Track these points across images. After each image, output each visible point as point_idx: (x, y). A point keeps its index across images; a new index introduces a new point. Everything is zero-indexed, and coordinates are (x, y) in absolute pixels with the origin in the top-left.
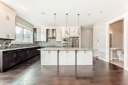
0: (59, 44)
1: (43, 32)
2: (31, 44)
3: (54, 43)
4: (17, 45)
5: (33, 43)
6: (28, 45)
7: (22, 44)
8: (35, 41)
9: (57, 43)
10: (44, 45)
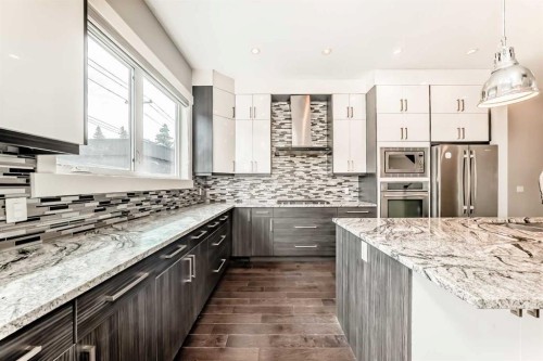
0: (346, 190)
1: (253, 112)
2: (181, 191)
3: (317, 183)
4: (95, 204)
5: (191, 185)
6: (166, 199)
7: (131, 195)
8: (200, 171)
9: (332, 182)
10: (252, 197)
